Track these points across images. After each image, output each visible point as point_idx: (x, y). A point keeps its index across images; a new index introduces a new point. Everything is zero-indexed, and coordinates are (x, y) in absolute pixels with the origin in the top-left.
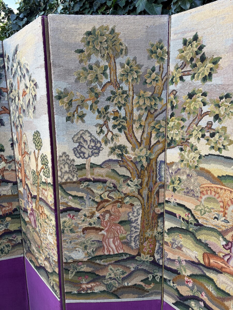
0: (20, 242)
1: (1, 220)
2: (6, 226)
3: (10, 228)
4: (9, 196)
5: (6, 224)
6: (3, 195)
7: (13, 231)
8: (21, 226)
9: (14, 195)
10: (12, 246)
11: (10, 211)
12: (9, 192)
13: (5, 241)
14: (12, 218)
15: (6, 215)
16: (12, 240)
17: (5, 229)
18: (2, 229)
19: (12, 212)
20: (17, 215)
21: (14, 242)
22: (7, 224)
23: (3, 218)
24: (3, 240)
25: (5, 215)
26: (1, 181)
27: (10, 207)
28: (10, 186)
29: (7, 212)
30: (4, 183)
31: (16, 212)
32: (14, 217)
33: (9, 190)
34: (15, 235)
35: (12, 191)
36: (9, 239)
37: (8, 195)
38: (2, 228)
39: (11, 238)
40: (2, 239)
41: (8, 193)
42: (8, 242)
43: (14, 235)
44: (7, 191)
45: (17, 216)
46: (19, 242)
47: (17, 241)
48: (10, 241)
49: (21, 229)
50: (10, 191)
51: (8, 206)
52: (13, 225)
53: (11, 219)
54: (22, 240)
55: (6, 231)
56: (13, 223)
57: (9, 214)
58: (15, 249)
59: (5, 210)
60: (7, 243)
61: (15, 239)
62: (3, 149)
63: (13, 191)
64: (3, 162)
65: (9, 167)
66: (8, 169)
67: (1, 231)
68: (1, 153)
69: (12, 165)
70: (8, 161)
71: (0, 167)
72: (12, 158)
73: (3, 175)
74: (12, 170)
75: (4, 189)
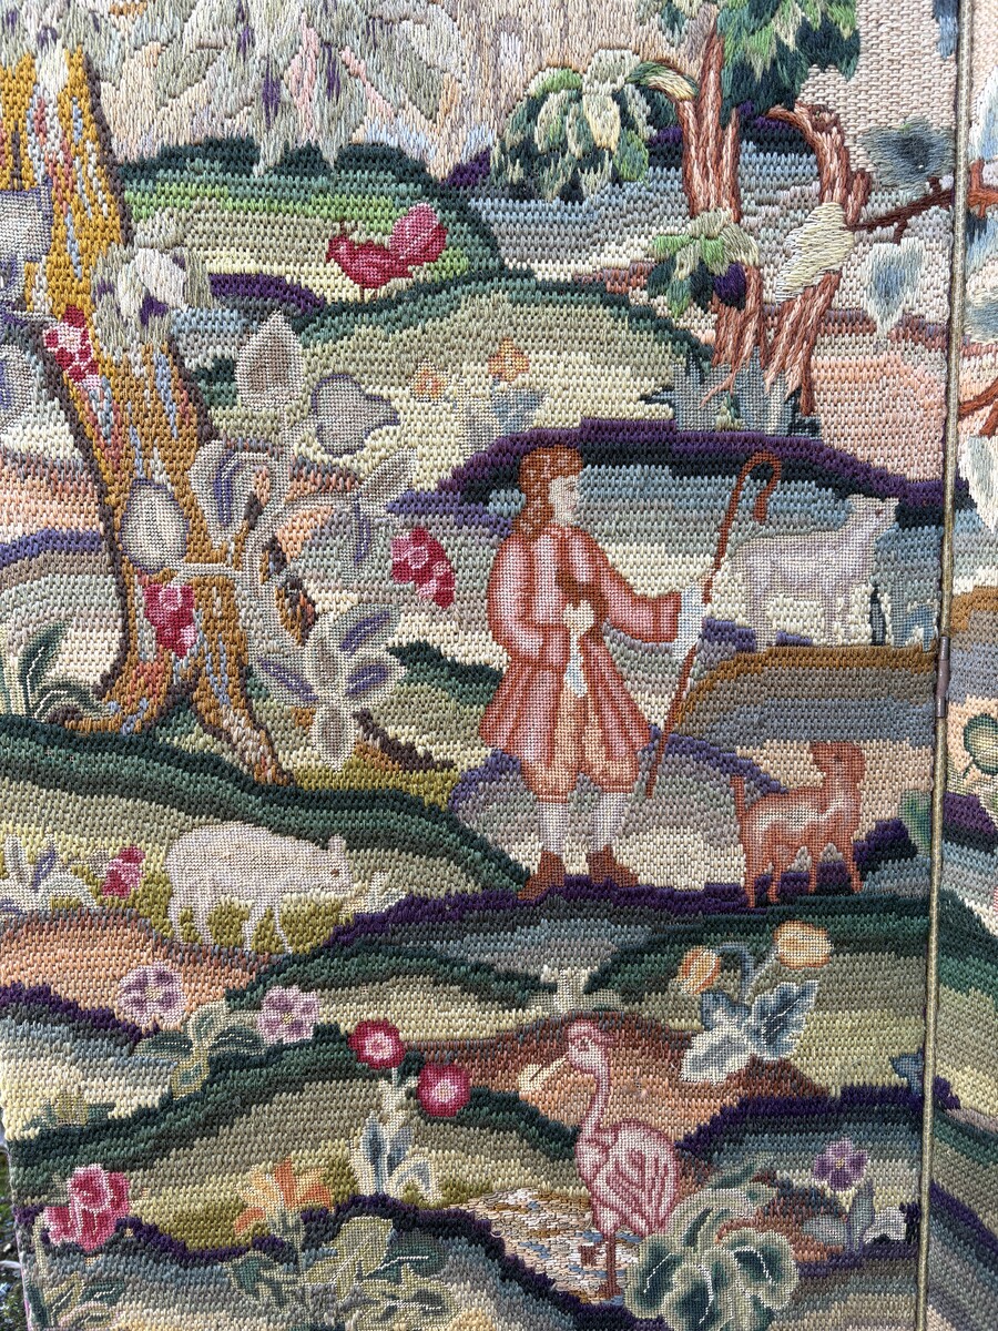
0: (898, 1234)
1: (729, 946)
2: (770, 1027)
3: (805, 1051)
4: (846, 657)
5: (772, 998)
6: (782, 643)
7: (835, 1092)
8: (922, 1051)
9: (898, 659)
10: (809, 1271)
11: (831, 853)
12: (847, 608)
13: (739, 1202)
14: (840, 943)
15: (782, 893)
16: (813, 1203)
17: (755, 1062)
18: (721, 1062)
19: (852, 868)
21: (827, 1231)
22: (786, 1003)
23: (746, 930)
24: (726, 1184)
25: (773, 889)
26: (777, 465)
27: (839, 803)
28: (860, 536)
29: (802, 862)
30: (806, 490)
31: (889, 867)
32: (868, 925)
33: (844, 583)
34: (848, 1143)
35: (874, 600)
36: (786, 1186)
37: (828, 653)
38: (727, 1047)
39: (803, 1179)
40: (714, 1179)
41: (828, 630)
42: (768, 1216)
43: (839, 1150)
44: (828, 601)
45: (891, 923)
46: (884, 1239)
47: (861, 1215)
48: (796, 1206)
49: (916, 1084)
50: (861, 592)
51: (813, 790)
52: (846, 1020)
53: (828, 948)
54: (912, 1213)
55: (764, 1089)
56: (850, 1004)
57: (813, 885)
58: (836, 1310)
59: (776, 835)
60: (761, 1225)
61: (846, 1196)
62: (846, 33)
63: (886, 606)
64: (828, 214)
65: (888, 285)
66: (872, 309)
67: (714, 1075)
68: (820, 87)
69: (914, 258)
70: (880, 205)
71: (782, 282)
72: (932, 168)
73: (807, 385)
74: (913, 328)
75: (799, 565)
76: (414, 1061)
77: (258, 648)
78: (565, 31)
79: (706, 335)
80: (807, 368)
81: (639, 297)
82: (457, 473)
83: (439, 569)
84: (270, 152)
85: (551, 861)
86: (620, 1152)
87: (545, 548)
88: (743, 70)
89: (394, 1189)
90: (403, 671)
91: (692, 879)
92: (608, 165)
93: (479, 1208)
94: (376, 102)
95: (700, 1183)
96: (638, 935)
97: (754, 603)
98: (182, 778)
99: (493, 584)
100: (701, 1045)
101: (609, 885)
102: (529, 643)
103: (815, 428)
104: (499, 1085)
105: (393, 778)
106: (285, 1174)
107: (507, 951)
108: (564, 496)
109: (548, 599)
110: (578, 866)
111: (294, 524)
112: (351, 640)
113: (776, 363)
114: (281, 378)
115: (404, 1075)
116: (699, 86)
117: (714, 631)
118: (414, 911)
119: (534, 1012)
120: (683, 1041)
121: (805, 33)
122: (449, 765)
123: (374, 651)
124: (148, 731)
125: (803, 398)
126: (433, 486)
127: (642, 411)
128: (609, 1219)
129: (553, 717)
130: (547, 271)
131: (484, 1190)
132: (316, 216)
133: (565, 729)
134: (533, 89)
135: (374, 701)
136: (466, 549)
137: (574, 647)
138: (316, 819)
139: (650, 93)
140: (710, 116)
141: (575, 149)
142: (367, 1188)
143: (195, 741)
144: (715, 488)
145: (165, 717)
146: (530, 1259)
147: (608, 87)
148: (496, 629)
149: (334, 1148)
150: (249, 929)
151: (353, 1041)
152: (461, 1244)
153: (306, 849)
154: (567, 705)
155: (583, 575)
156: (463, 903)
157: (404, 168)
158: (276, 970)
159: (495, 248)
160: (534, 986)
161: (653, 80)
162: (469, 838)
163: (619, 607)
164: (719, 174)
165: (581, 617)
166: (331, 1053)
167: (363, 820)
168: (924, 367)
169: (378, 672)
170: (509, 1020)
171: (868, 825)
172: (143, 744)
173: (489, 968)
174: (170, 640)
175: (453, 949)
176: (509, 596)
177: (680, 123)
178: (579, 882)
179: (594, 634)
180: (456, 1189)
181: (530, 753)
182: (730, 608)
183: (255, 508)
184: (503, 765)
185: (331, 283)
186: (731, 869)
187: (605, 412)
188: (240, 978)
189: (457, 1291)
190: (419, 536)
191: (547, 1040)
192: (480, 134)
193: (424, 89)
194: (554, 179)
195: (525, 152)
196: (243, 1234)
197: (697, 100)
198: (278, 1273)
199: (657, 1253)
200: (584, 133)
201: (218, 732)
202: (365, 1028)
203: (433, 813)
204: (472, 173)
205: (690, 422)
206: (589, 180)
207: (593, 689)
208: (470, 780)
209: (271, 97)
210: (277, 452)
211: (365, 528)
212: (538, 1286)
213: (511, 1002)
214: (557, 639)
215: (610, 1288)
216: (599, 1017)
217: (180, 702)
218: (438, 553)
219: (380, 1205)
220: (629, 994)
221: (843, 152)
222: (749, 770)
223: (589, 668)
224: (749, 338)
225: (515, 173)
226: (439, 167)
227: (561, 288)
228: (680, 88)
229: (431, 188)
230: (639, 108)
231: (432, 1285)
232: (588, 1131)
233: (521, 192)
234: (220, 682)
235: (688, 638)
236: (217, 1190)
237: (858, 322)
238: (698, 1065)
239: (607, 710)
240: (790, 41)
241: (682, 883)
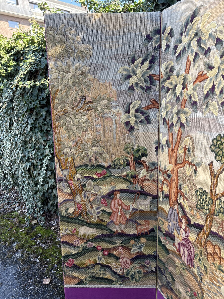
0: (154, 270)
1: (135, 240)
2: (140, 248)
3: (144, 251)
4: (147, 212)
5: (140, 245)
6: (141, 210)
7: (147, 255)
8: (156, 251)
9: (153, 212)
10: (144, 273)
11: (146, 231)
12: (147, 207)
13: (137, 266)
14: (147, 240)
15: (141, 235)
16: (145, 266)
17: (138, 252)
18: (135, 251)
19: (148, 233)
20: (153, 236)
21: (146, 269)
22: (142, 246)
23: (137, 238)
24: (135, 264)
25: (140, 235)
26: (140, 193)
27: (147, 226)
28: (149, 200)
29: (143, 232)
31: (152, 233)
32: (150, 238)
33: (147, 205)
34: (148, 260)
36: (142, 264)
37: (145, 211)
38: (135, 250)
39: (144, 264)
40: (134, 263)
41: (145, 209)
42: (140, 267)
43: (148, 261)
44: (145, 206)
45: (153, 238)
46: (153, 270)
47: (150, 268)
48: (143, 266)
49: (156, 254)
50: (149, 206)
51: (144, 225)
52: (148, 248)
53: (146, 240)
54: (156, 268)
55: (139, 254)
56: (148, 246)
57: (144, 234)
58: (148, 278)
59: (140, 229)
60: (139, 268)
61: (148, 266)
62: (146, 154)
63: (151, 207)
64: (144, 170)
65: (151, 176)
66: (149, 179)
67: (134, 253)
68: (144, 159)
69: (154, 174)
70: (150, 169)
71: (140, 176)
72: (155, 166)
73: (143, 186)
74: (154, 180)
75: (142, 203)
76: (103, 250)
77: (87, 210)
78: (118, 154)
79: (132, 181)
80: (143, 184)
81: (126, 178)
82: (107, 194)
83: (106, 203)
84: (90, 165)
85: (117, 231)
86: (124, 260)
87: (116, 201)
88: (136, 157)
89: (101, 262)
90: (102, 212)
91: (131, 233)
92: (122, 166)
93: (109, 265)
94: (100, 161)
95: (133, 263)
96: (126, 238)
97: (138, 207)
98: (80, 222)
99: (111, 204)
100: (133, 249)
101: (123, 233)
102: (115, 210)
103: (144, 190)
104: (111, 253)
105: (101, 223)
106: (90, 260)
107: (112, 239)
108: (118, 196)
109: (117, 206)
110: (120, 232)
111: (91, 198)
112: (97, 210)
113: (139, 184)
114: (91, 185)
115: (102, 251)
116: (131, 159)
117: (133, 209)
118: (103, 235)
119: (115, 245)
120: (131, 249)
121: (142, 154)
122: (106, 221)
123: (99, 210)
124: (77, 218)
125: (142, 187)
126: (105, 195)
127: (126, 188)
128: (123, 267)
129: (117, 217)
130: (116, 175)
131: (110, 263)
132: (94, 171)
133: (118, 218)
134: (115, 159)
135: (99, 215)
136: (108, 201)
137: (119, 210)
138: (93, 226)
139: (126, 159)
140: (132, 161)
141: (119, 164)
142: (98, 262)
143: (81, 219)
144: (133, 195)
145: (79, 216)
146: (115, 270)
147: (122, 159)
148: (111, 208)
149: (95, 258)
150: (86, 236)
151: (97, 248)
152: (108, 268)
153: (92, 229)
154: (119, 216)
155: (120, 203)
156: (108, 235)
157: (103, 166)
158: (89, 240)
159: (111, 173)
160: (115, 243)
161: (127, 158)
162: (108, 228)
163: (124, 207)
164: (133, 166)
165: (120, 207)
166: (94, 249)
167: (98, 226)
168: (155, 184)
169: (100, 212)
170: (113, 246)
171: (150, 228)
172: (76, 219)
173: (111, 241)
174: (79, 209)
175: (107, 239)
176: (113, 205)
177: (129, 162)
178: (120, 233)
179: (121, 209)
180: (107, 263)
181: (115, 220)
182: (135, 207)
183: (88, 197)
184: (112, 222)
185: (95, 177)
186: (135, 232)
187: (122, 188)
188: (85, 241)
189: (107, 273)
190: (104, 200)
191: (116, 248)
192: (110, 163)
193: (104, 159)
194: (117, 167)
195: (114, 165)
196: (85, 266)
197: (131, 160)
198: (89, 270)
199: (128, 270)
200: (120, 163)
201: (84, 218)
202: (98, 246)
203: (105, 226)
204: (109, 167)
205: (131, 189)
206: (120, 167)
207: (121, 214)
208: (108, 223)
209: (90, 160)
210: (90, 192)
211: (98, 199)
212: (116, 273)
213: (112, 244)
214: (117, 209)
215: (123, 274)
216: (122, 246)
217: (80, 215)
218: (105, 201)
219: (99, 264)
220: (125, 244)
221: (146, 165)
222: (138, 223)
223: (121, 212)
224: (137, 181)
225: (113, 167)
226: (106, 166)
227: (118, 177)
228: (130, 159)
229: (105, 168)
230: (125, 161)
231: (104, 272)
232: (121, 258)
233: (114, 168)
234: (84, 213)
235: (131, 210)
236: (83, 262)
237: (148, 180)
238: (132, 251)
239: (123, 217)
240: (140, 154)
241: (130, 233)
